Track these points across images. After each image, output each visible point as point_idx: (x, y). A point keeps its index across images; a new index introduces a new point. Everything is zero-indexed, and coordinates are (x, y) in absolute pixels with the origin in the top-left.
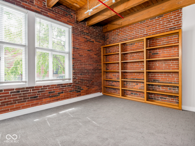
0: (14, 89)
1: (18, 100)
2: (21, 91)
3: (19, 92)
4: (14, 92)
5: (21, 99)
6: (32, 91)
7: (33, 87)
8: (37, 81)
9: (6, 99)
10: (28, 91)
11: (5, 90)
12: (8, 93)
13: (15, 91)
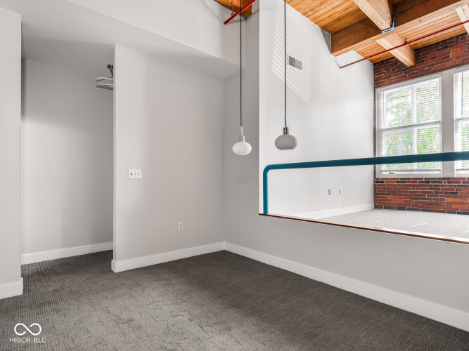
0: (422, 179)
1: (428, 192)
2: (432, 182)
3: (429, 182)
4: (423, 182)
5: (431, 192)
6: (447, 184)
7: (449, 178)
8: (457, 170)
9: (414, 189)
10: (441, 182)
11: (413, 179)
12: (417, 182)
13: (424, 180)
